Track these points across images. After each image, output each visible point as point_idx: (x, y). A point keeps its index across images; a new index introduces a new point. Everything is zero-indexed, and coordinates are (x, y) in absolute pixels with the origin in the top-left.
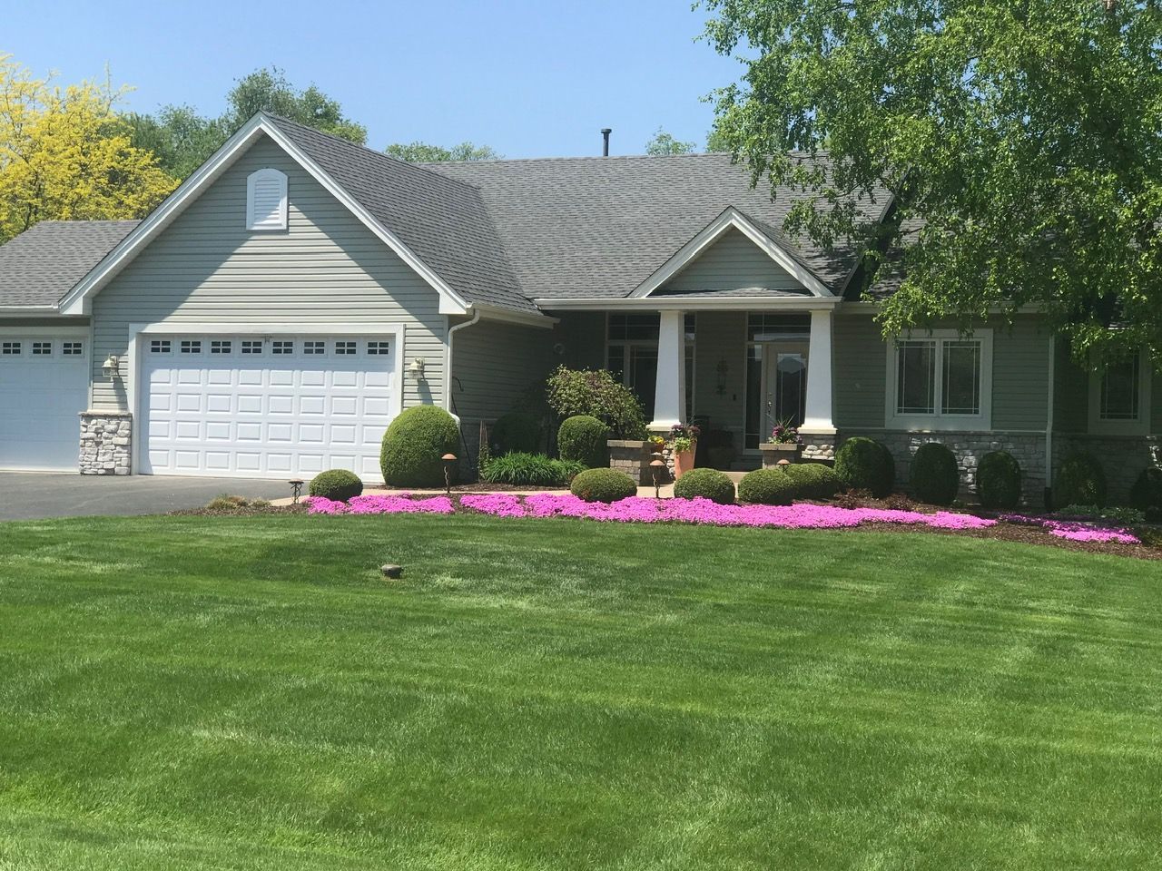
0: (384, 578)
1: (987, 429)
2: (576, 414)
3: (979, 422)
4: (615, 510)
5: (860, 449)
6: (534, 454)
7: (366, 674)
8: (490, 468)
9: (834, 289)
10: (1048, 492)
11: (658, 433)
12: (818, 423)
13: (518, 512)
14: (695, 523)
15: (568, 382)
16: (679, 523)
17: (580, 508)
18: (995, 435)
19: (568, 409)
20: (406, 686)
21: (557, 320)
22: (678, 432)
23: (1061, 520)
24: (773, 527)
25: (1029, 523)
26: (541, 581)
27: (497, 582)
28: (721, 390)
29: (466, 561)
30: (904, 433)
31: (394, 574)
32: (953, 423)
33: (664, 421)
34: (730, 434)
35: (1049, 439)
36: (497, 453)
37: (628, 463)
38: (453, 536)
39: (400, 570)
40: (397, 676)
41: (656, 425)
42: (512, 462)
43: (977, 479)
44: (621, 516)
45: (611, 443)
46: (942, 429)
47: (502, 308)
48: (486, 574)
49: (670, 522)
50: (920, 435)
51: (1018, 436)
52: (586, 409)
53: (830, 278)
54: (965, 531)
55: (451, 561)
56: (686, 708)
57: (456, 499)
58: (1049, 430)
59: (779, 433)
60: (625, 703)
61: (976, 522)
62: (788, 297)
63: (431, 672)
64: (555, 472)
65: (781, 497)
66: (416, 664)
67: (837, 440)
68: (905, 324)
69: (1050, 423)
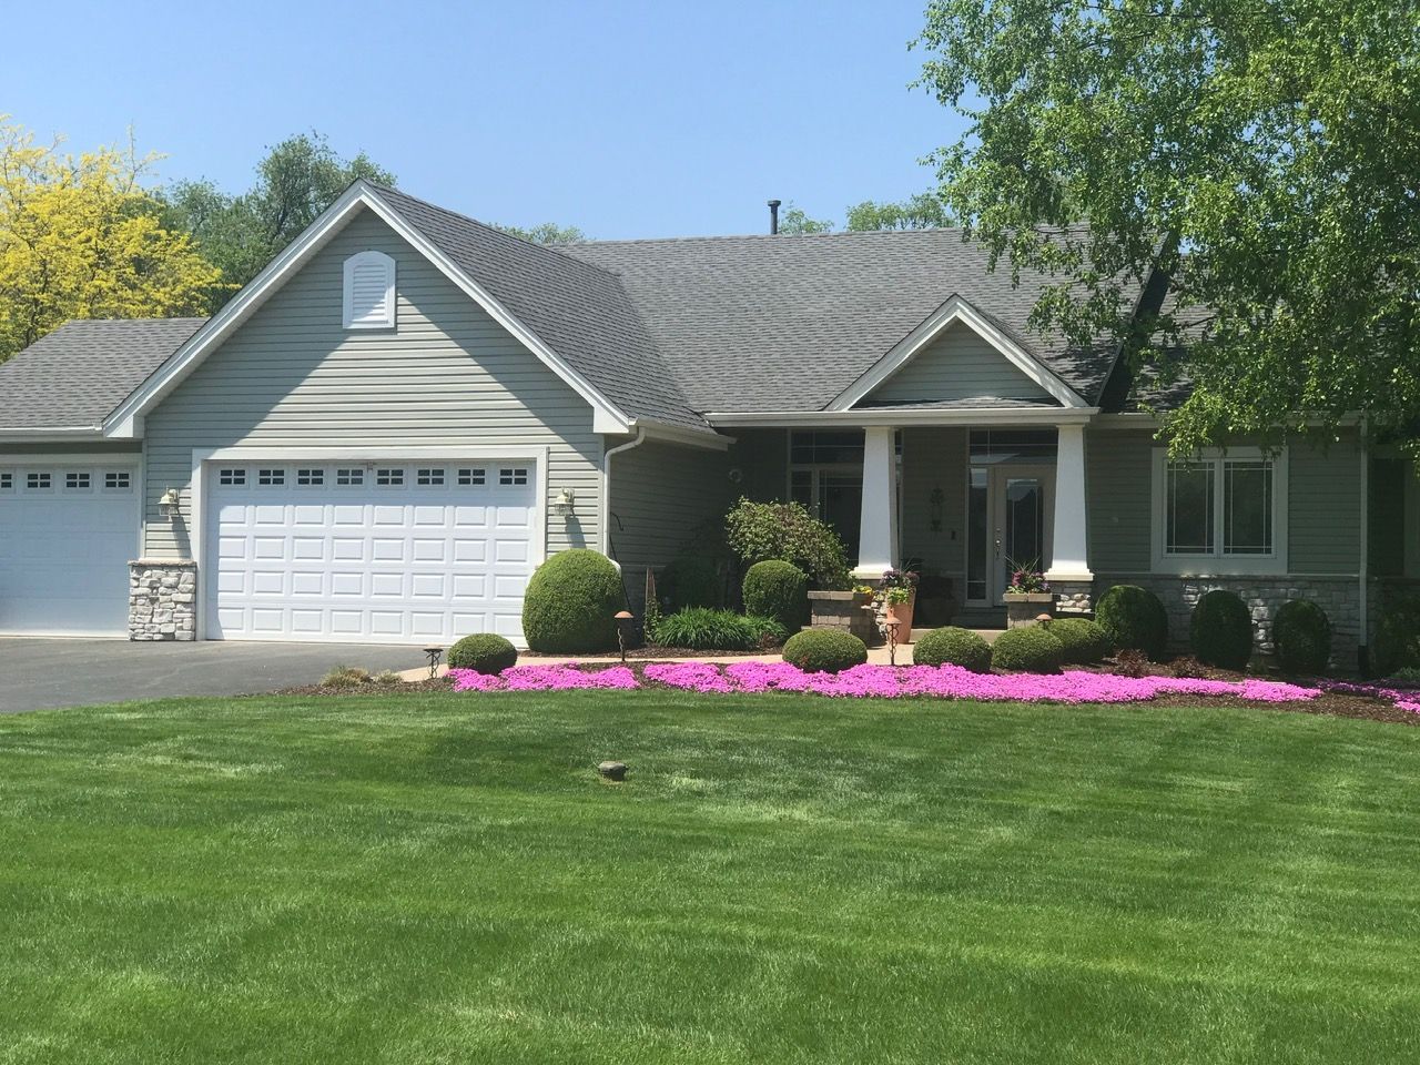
0: (604, 781)
1: (1280, 570)
2: (765, 559)
3: (1272, 563)
4: (844, 682)
5: (1127, 599)
6: (718, 609)
7: (662, 921)
8: (663, 630)
9: (1088, 397)
10: (1363, 651)
11: (865, 582)
12: (1069, 567)
13: (722, 686)
14: (950, 698)
15: (753, 519)
16: (929, 697)
17: (797, 679)
18: (1292, 581)
19: (754, 552)
20: (724, 939)
21: (733, 440)
22: (890, 581)
23: (1399, 688)
24: (1048, 701)
25: (1359, 693)
26: (806, 782)
27: (752, 783)
28: (936, 525)
29: (697, 753)
30: (1176, 578)
31: (616, 774)
32: (1238, 566)
33: (874, 567)
34: (949, 582)
35: (1363, 584)
36: (669, 609)
37: (835, 619)
38: (663, 720)
39: (624, 769)
40: (709, 926)
41: (863, 570)
42: (689, 620)
43: (1273, 634)
44: (857, 690)
45: (812, 595)
46: (1225, 573)
47: (669, 425)
48: (734, 772)
49: (918, 696)
50: (1196, 581)
51: (1320, 581)
52: (777, 552)
53: (1081, 384)
54: (1287, 705)
55: (678, 755)
56: (1118, 966)
57: (637, 669)
58: (1363, 573)
59: (1022, 580)
60: (1033, 961)
61: (1297, 693)
62: (1030, 409)
63: (751, 918)
64: (744, 632)
65: (1046, 662)
66: (725, 906)
67: (1095, 589)
68: (1198, 443)
69: (1364, 565)
